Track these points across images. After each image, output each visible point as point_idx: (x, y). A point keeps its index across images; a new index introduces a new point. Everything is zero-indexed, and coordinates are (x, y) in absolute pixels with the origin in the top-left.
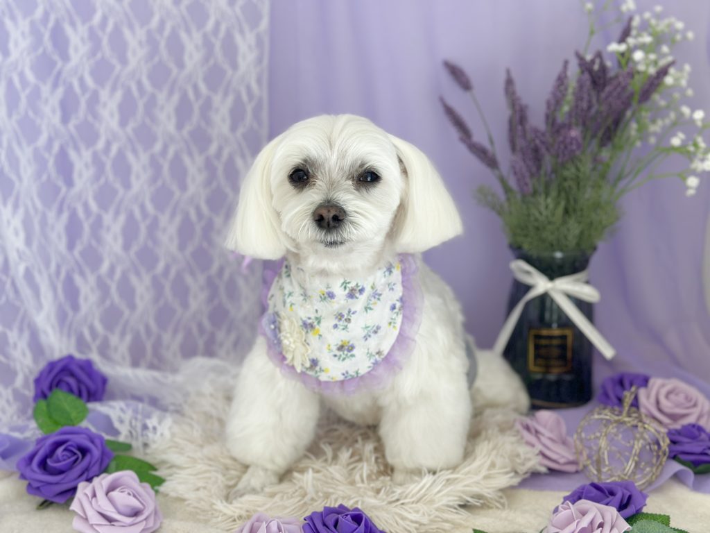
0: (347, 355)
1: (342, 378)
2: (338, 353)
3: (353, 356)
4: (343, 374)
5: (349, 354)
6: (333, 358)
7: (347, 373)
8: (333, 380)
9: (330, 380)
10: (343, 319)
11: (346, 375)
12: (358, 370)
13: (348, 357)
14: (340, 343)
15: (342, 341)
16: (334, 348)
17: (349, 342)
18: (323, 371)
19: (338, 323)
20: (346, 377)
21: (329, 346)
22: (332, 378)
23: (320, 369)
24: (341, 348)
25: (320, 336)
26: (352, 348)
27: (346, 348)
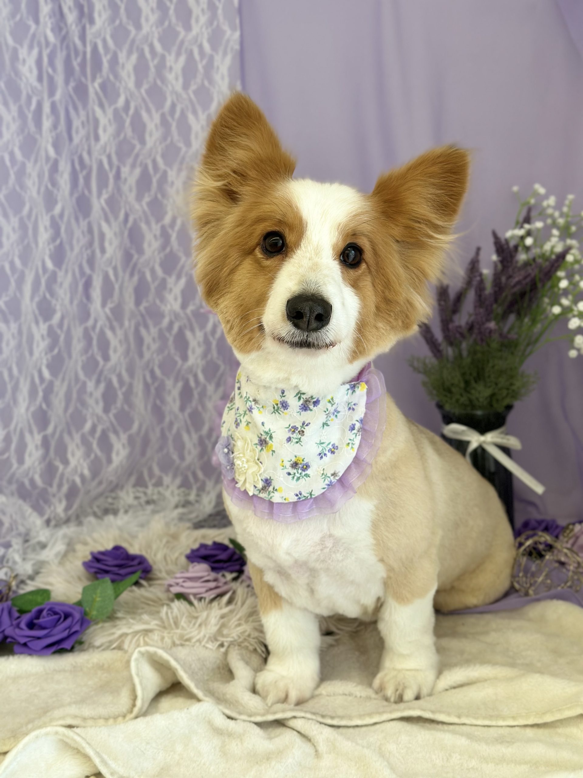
2: (292, 471)
9: (283, 501)
11: (299, 496)
15: (296, 457)
16: (288, 465)
17: (303, 460)
18: (277, 491)
23: (274, 488)
24: (295, 465)
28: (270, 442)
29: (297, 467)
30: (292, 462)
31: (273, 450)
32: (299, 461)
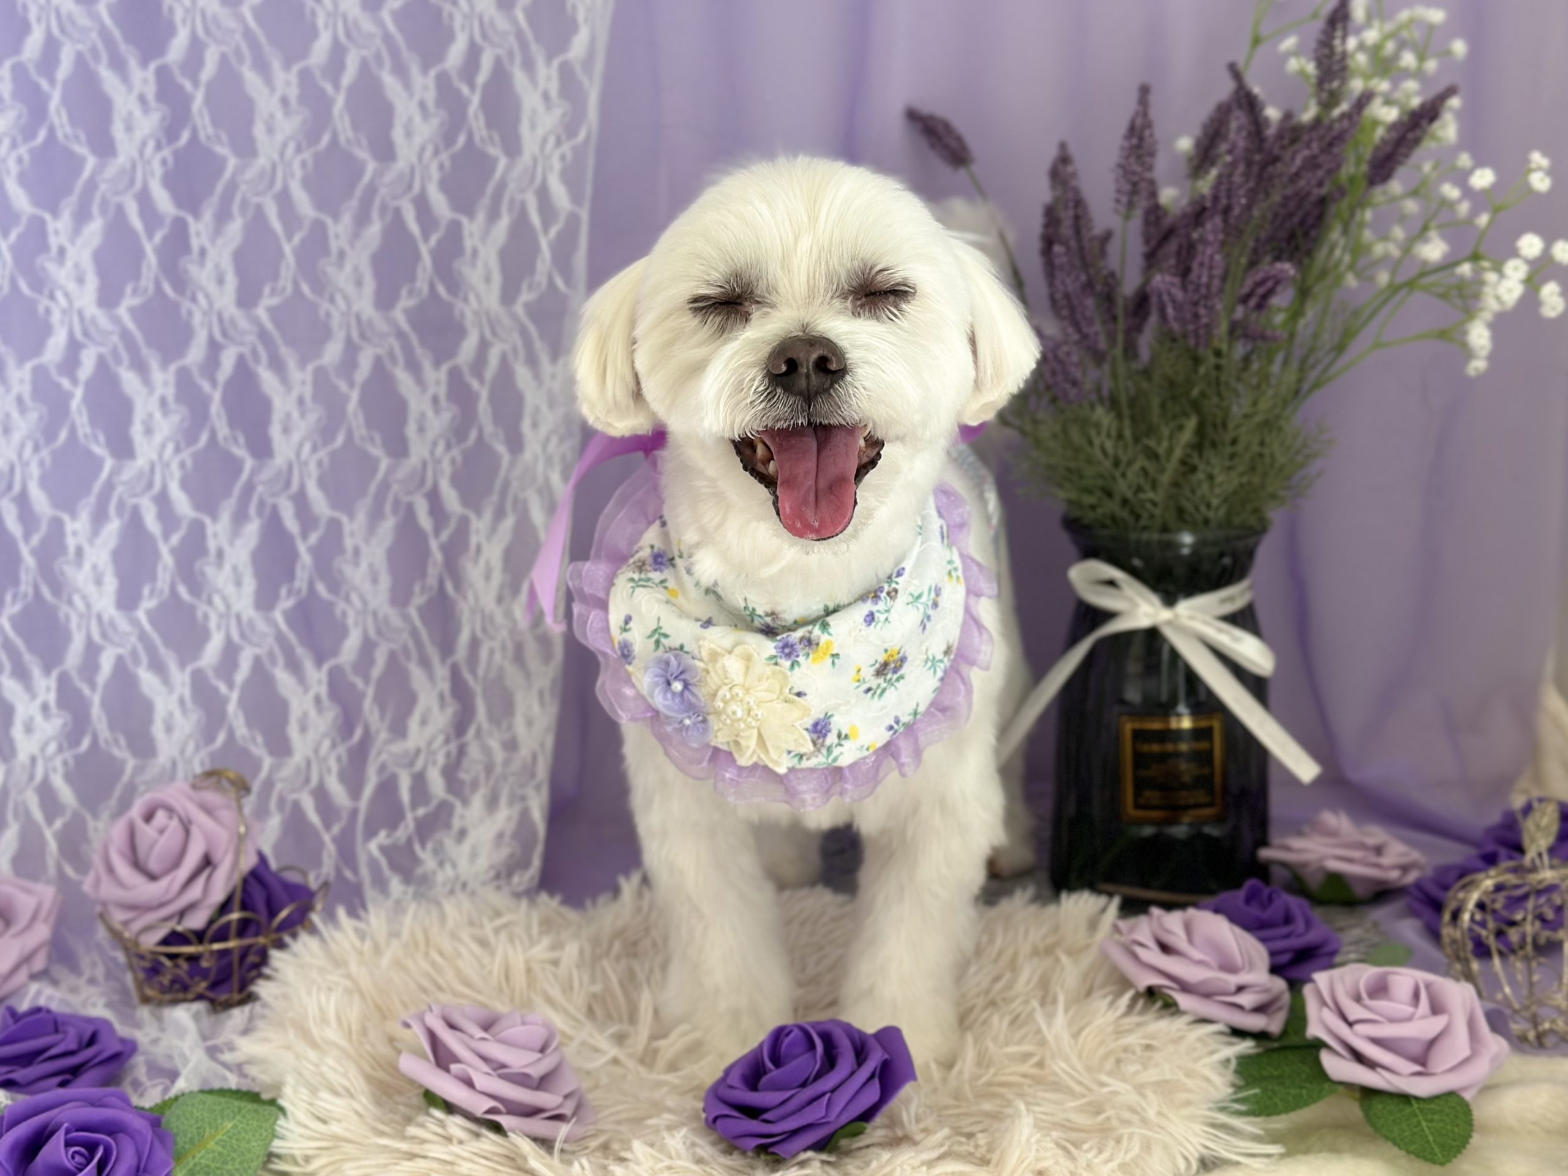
0: (891, 679)
1: (887, 736)
2: (874, 682)
3: (902, 677)
4: (891, 728)
5: (895, 676)
6: (863, 695)
7: (897, 722)
8: (871, 750)
9: (866, 753)
10: (883, 595)
11: (896, 727)
12: (918, 705)
13: (892, 685)
14: (882, 658)
15: (886, 651)
16: (868, 672)
17: (899, 653)
18: (846, 737)
19: (874, 608)
20: (895, 732)
21: (859, 671)
22: (868, 749)
23: (839, 736)
24: (882, 670)
25: (835, 656)
26: (903, 660)
27: (892, 665)
28: (824, 638)
29: (885, 672)
30: (877, 666)
31: (834, 652)
32: (892, 656)
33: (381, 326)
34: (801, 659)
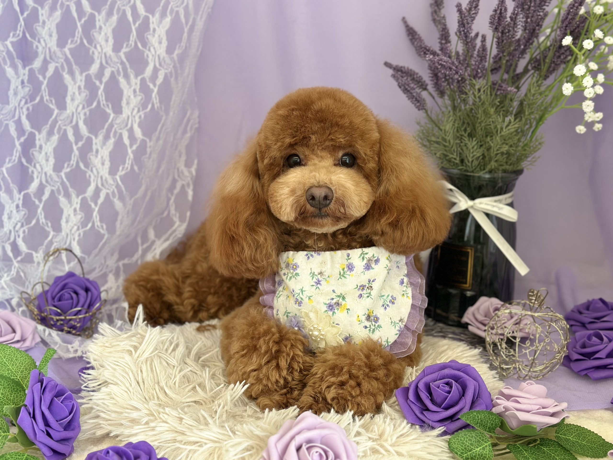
0: (375, 325)
10: (366, 288)
12: (388, 339)
13: (377, 328)
14: (367, 313)
15: (368, 310)
16: (363, 319)
21: (359, 316)
24: (369, 318)
25: (348, 309)
26: (376, 319)
27: (373, 318)
28: (343, 303)
29: (371, 320)
32: (372, 314)
33: (115, 59)
34: (336, 311)
